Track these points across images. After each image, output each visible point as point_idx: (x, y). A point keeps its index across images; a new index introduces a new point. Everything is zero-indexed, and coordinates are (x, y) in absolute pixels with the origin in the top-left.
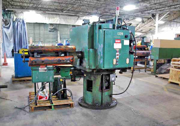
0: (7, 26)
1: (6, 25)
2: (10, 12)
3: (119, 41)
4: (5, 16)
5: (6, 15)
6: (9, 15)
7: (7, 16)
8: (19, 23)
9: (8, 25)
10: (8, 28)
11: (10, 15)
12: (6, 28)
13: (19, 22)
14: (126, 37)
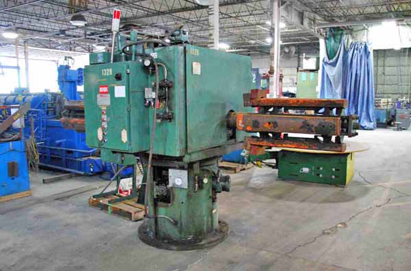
0: (331, 61)
1: (329, 59)
2: (340, 32)
3: (105, 89)
4: (331, 41)
5: (332, 39)
6: (339, 37)
7: (334, 39)
8: (355, 51)
9: (334, 59)
10: (334, 64)
11: (341, 38)
12: (330, 64)
13: (357, 50)
14: (118, 77)
